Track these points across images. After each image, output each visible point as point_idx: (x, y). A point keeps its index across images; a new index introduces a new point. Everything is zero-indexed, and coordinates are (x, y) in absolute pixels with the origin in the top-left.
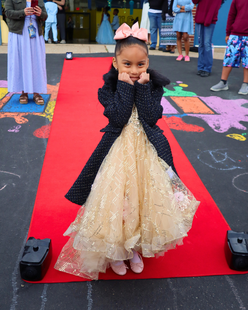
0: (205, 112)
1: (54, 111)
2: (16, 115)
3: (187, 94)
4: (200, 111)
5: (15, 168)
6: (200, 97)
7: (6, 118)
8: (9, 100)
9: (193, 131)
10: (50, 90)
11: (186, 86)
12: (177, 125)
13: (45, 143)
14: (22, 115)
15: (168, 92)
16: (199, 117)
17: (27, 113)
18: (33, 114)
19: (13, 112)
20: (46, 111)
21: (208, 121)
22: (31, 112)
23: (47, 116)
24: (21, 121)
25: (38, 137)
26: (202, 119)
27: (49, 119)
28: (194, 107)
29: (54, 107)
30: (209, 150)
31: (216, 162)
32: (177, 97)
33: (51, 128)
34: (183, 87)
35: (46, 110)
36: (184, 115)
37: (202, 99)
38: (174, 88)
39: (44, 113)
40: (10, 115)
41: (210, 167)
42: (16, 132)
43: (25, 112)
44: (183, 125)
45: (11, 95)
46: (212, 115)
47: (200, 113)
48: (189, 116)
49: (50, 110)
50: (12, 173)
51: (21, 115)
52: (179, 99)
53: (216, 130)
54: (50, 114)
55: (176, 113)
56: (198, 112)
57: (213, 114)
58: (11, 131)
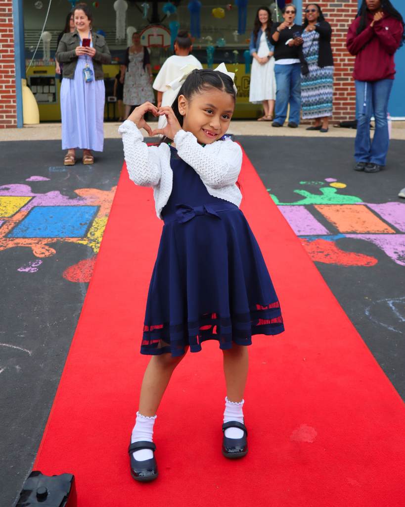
0: (378, 231)
1: (104, 234)
2: (34, 243)
3: (344, 200)
4: (369, 230)
5: (24, 338)
6: (369, 205)
7: (17, 247)
8: (26, 216)
9: (356, 264)
10: (98, 198)
11: (342, 186)
12: (327, 255)
13: (82, 292)
14: (45, 242)
15: (311, 197)
16: (367, 240)
17: (55, 239)
18: (65, 240)
19: (30, 238)
20: (89, 235)
21: (384, 246)
22: (63, 236)
23: (91, 243)
24: (43, 253)
25: (72, 280)
26: (374, 243)
27: (93, 249)
28: (357, 223)
29: (104, 228)
30: (387, 298)
31: (401, 320)
32: (327, 205)
33: (96, 264)
34: (337, 188)
35: (89, 232)
36: (339, 236)
37: (373, 209)
38: (321, 189)
39: (85, 239)
40: (24, 243)
41: (390, 330)
42: (32, 272)
43: (52, 236)
44: (338, 253)
45: (30, 209)
46: (391, 235)
47: (368, 233)
48: (349, 238)
49: (96, 233)
50: (16, 346)
51: (43, 243)
52: (329, 209)
53: (399, 262)
54: (96, 239)
55: (326, 234)
56: (366, 230)
57: (393, 234)
58: (24, 270)
